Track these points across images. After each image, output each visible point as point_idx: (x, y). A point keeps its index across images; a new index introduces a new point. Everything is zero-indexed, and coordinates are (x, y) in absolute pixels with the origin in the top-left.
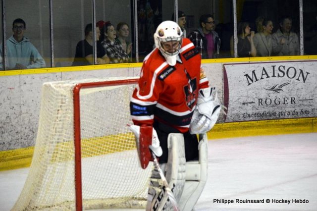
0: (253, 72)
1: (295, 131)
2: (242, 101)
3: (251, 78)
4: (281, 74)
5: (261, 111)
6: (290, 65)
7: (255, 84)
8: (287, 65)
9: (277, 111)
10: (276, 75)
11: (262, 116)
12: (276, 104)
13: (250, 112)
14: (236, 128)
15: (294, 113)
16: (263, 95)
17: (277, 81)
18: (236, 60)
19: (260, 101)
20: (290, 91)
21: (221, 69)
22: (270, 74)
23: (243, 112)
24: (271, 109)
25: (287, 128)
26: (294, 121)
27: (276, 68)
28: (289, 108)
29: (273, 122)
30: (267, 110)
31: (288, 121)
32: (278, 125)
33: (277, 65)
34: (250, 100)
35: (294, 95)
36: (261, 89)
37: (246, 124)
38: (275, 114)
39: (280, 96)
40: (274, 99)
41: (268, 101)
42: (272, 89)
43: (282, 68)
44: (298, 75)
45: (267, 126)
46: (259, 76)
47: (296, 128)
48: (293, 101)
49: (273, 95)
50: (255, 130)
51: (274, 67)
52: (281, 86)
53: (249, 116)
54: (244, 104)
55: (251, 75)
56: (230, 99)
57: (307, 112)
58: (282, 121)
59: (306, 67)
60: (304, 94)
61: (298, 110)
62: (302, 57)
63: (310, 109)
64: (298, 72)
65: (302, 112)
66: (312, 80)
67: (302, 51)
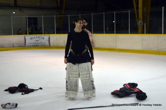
1: (41, 49)
2: (29, 43)
3: (31, 39)
5: (34, 45)
7: (32, 40)
8: (40, 36)
9: (38, 45)
11: (34, 46)
12: (37, 43)
13: (31, 45)
14: (28, 48)
15: (41, 45)
16: (34, 42)
17: (37, 39)
18: (28, 35)
19: (34, 43)
21: (24, 37)
22: (36, 38)
23: (29, 45)
24: (36, 45)
26: (41, 47)
27: (37, 37)
28: (40, 44)
29: (37, 47)
31: (40, 47)
34: (31, 43)
35: (41, 42)
36: (34, 41)
37: (30, 47)
39: (38, 42)
41: (36, 43)
42: (36, 41)
45: (35, 48)
46: (33, 38)
48: (41, 43)
49: (37, 42)
50: (32, 49)
52: (38, 40)
53: (31, 46)
54: (30, 43)
55: (31, 38)
56: (26, 42)
57: (44, 45)
58: (39, 47)
59: (44, 37)
60: (44, 42)
61: (42, 45)
62: (43, 35)
63: (45, 45)
64: (42, 37)
65: (43, 45)
66: (45, 39)
67: (43, 33)
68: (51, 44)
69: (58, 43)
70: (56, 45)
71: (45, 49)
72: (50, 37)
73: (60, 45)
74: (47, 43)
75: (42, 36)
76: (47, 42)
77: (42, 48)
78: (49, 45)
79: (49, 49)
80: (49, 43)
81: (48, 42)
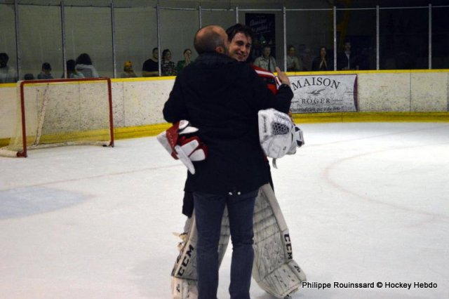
0: (298, 82)
3: (297, 86)
4: (319, 83)
5: (304, 107)
6: (326, 77)
7: (299, 90)
8: (324, 77)
9: (316, 108)
10: (315, 83)
11: (304, 111)
12: (315, 103)
13: (296, 108)
15: (329, 109)
16: (306, 96)
17: (316, 88)
19: (303, 101)
20: (326, 95)
22: (311, 83)
24: (312, 106)
25: (323, 119)
26: (328, 114)
27: (316, 80)
28: (325, 106)
29: (313, 115)
30: (309, 106)
31: (324, 114)
32: (316, 117)
33: (317, 77)
34: (295, 100)
35: (329, 97)
36: (304, 93)
38: (314, 109)
39: (319, 97)
40: (313, 100)
41: (310, 101)
42: (313, 93)
43: (320, 79)
44: (331, 84)
45: (308, 117)
46: (302, 84)
47: (328, 119)
48: (328, 101)
49: (313, 97)
51: (314, 78)
52: (319, 91)
53: (295, 110)
55: (296, 83)
57: (338, 108)
58: (319, 114)
59: (338, 79)
60: (336, 96)
61: (332, 107)
62: (335, 72)
63: (340, 106)
64: (332, 82)
65: (335, 108)
66: (342, 88)
67: (335, 68)
68: (361, 102)
69: (387, 100)
70: (378, 107)
71: (342, 121)
72: (359, 81)
73: (394, 108)
74: (348, 100)
75: (332, 78)
76: (346, 96)
77: (329, 117)
78: (354, 108)
79: (356, 121)
80: (353, 102)
81: (352, 97)
